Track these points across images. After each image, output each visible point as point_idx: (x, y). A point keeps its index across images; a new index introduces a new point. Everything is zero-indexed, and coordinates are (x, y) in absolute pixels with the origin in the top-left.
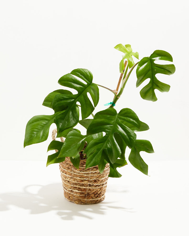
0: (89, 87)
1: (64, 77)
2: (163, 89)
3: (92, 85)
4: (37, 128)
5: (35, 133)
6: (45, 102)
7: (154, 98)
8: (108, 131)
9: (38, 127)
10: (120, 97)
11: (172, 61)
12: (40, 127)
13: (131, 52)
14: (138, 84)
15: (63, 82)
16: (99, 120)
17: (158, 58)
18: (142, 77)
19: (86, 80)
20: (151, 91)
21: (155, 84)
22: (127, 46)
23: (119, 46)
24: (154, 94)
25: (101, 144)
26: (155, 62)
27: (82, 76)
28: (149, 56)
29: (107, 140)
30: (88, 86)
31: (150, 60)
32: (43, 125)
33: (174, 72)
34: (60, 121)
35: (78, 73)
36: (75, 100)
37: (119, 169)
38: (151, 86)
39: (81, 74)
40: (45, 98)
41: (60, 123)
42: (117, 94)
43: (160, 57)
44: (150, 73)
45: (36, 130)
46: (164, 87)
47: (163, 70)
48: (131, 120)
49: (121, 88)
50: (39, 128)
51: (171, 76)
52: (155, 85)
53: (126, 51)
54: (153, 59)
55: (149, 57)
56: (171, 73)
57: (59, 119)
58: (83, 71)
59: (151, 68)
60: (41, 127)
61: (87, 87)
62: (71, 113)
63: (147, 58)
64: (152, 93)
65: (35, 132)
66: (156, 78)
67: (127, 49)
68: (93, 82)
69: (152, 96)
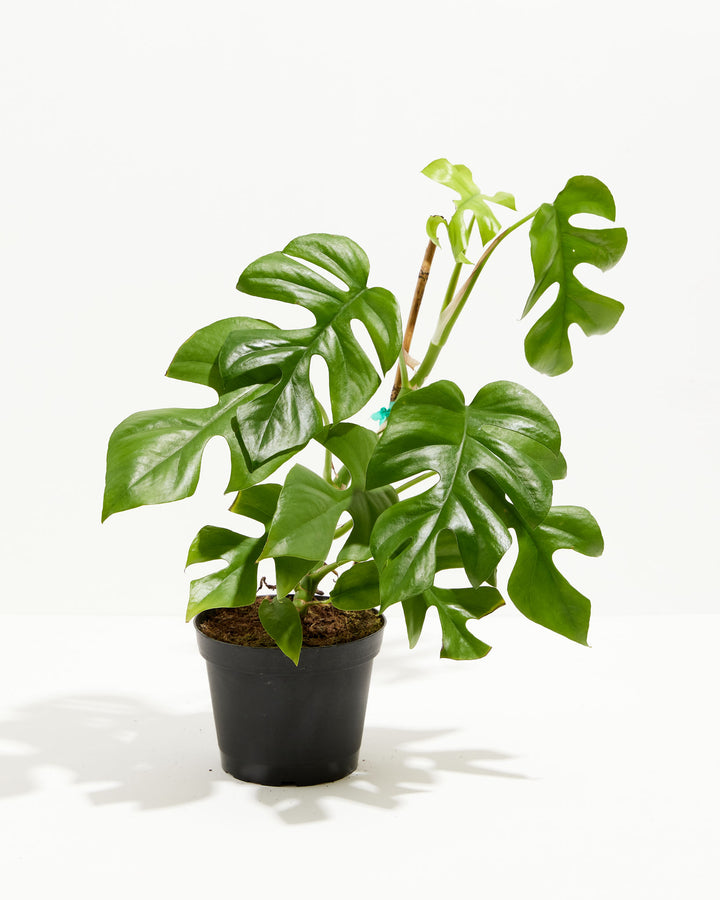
6: (177, 364)
19: (344, 274)
21: (573, 304)
27: (330, 262)
30: (354, 297)
35: (313, 250)
37: (475, 626)
40: (181, 349)
49: (432, 346)
64: (560, 341)
66: (576, 281)
69: (556, 352)
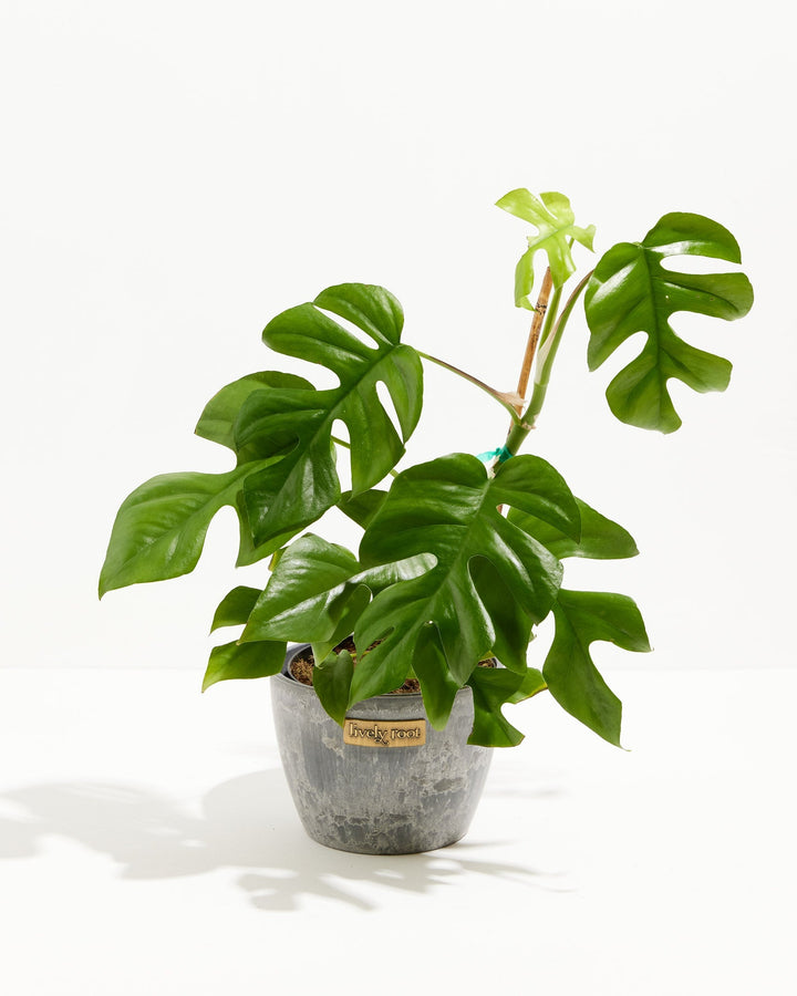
0: (386, 359)
1: (288, 317)
2: (703, 379)
3: (397, 352)
4: (159, 520)
5: (149, 540)
7: (665, 418)
8: (445, 551)
9: (164, 518)
10: (535, 424)
11: (736, 258)
12: (172, 519)
13: (570, 224)
14: (596, 356)
15: (280, 337)
16: (408, 504)
17: (678, 247)
18: (610, 326)
19: (375, 330)
20: (652, 388)
21: (668, 357)
22: (550, 198)
23: (516, 200)
24: (664, 401)
25: (414, 603)
26: (666, 264)
27: (361, 316)
28: (638, 237)
29: (442, 586)
30: (383, 357)
31: (643, 257)
32: (183, 510)
33: (749, 309)
34: (262, 498)
35: (343, 303)
36: (329, 413)
38: (653, 365)
39: (355, 307)
41: (261, 506)
42: (524, 412)
43: (687, 244)
44: (645, 308)
45: (156, 529)
46: (708, 371)
47: (699, 295)
48: (546, 503)
49: (536, 385)
50: (165, 522)
51: (738, 324)
52: (669, 361)
53: (545, 218)
54: (655, 253)
55: (641, 241)
56: (737, 310)
57: (256, 489)
58: (362, 293)
59: (649, 291)
60: (175, 518)
61: (377, 361)
62: (308, 467)
63: (633, 246)
64: (657, 397)
65: (149, 535)
66: (671, 333)
67: (551, 211)
68: (404, 340)
69: (656, 408)
